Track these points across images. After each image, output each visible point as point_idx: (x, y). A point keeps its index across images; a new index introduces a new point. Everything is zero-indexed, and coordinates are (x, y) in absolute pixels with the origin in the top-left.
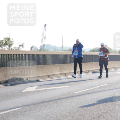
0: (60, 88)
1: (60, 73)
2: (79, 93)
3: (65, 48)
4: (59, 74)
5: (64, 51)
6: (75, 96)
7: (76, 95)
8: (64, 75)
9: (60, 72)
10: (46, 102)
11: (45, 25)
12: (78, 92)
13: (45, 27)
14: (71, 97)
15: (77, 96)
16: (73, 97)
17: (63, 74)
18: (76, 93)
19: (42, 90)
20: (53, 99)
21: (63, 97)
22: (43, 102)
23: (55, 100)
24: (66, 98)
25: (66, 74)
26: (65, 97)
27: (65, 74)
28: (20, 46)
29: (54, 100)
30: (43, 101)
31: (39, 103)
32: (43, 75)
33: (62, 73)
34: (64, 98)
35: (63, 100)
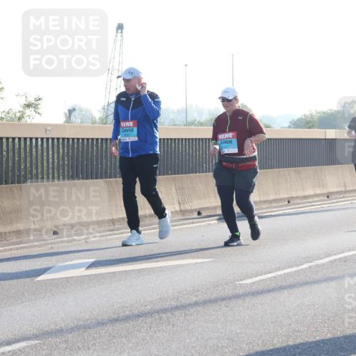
0: (183, 266)
1: (178, 209)
2: (254, 283)
3: (195, 115)
4: (176, 212)
5: (192, 123)
6: (237, 297)
7: (241, 291)
8: (195, 215)
9: (179, 203)
10: (127, 319)
11: (120, 27)
12: (249, 281)
13: (119, 35)
14: (223, 299)
15: (245, 295)
16: (230, 298)
17: (191, 211)
18: (242, 285)
19: (114, 273)
20: (156, 308)
21: (194, 299)
22: (117, 320)
23: (165, 311)
24: (205, 303)
25: (204, 214)
26: (201, 298)
27: (199, 213)
28: (28, 106)
29: (158, 312)
30: (115, 317)
31: (101, 323)
32: (115, 217)
33: (188, 207)
34: (196, 304)
35: (192, 311)
